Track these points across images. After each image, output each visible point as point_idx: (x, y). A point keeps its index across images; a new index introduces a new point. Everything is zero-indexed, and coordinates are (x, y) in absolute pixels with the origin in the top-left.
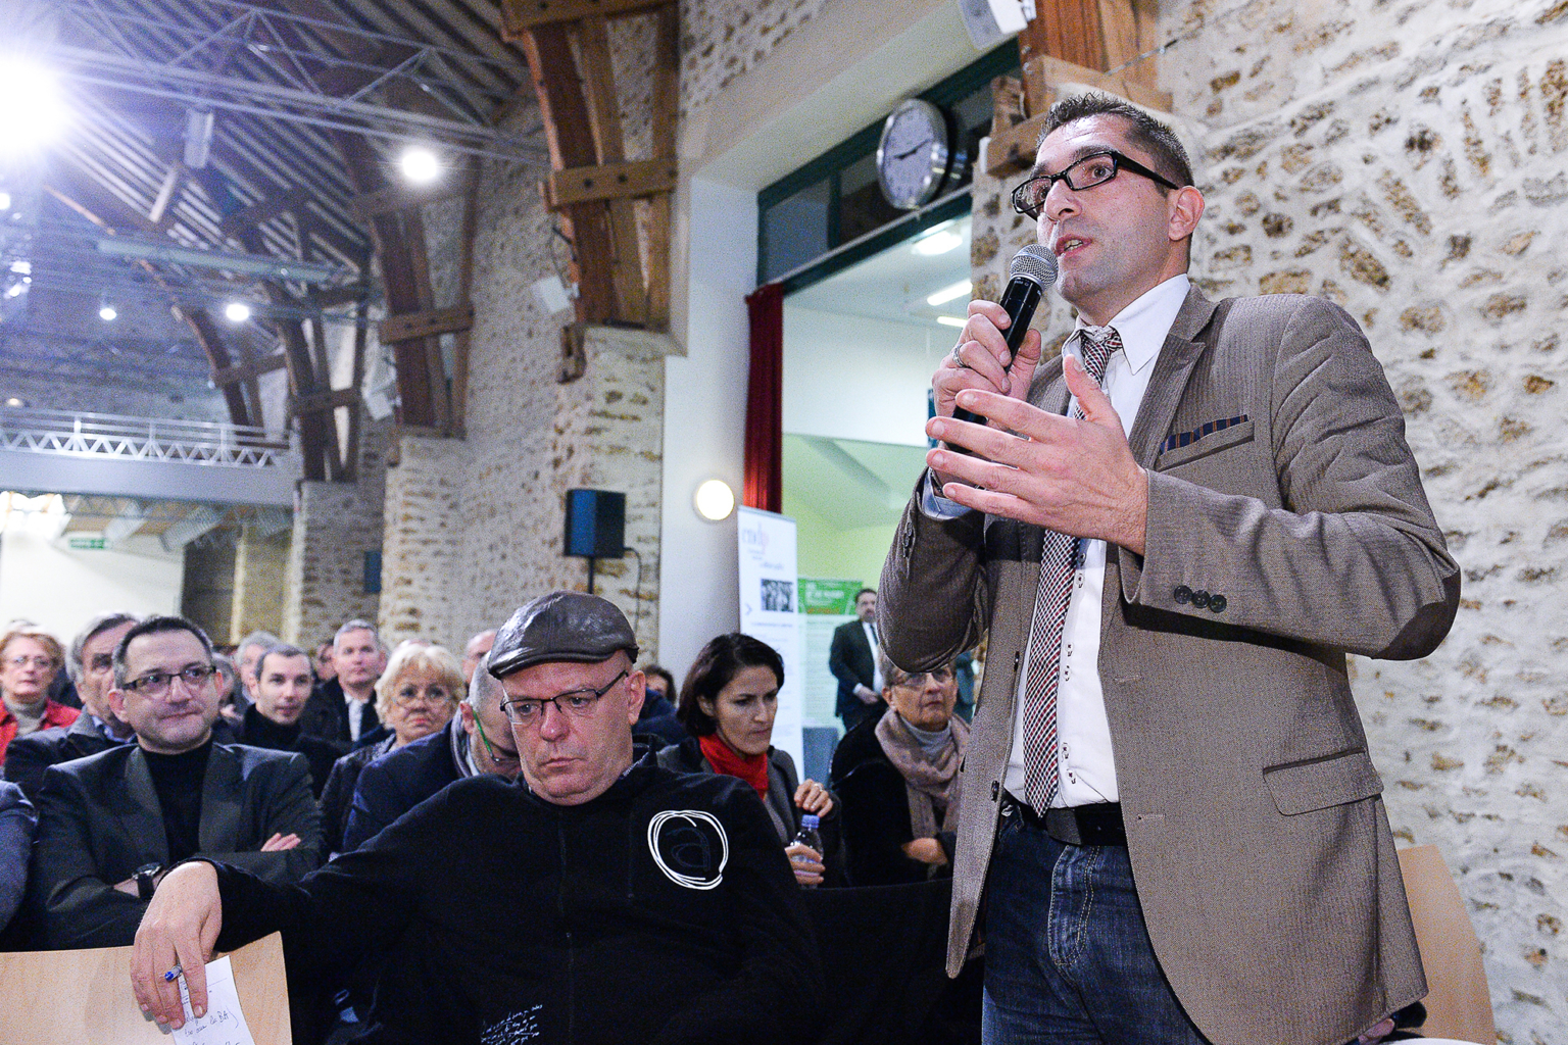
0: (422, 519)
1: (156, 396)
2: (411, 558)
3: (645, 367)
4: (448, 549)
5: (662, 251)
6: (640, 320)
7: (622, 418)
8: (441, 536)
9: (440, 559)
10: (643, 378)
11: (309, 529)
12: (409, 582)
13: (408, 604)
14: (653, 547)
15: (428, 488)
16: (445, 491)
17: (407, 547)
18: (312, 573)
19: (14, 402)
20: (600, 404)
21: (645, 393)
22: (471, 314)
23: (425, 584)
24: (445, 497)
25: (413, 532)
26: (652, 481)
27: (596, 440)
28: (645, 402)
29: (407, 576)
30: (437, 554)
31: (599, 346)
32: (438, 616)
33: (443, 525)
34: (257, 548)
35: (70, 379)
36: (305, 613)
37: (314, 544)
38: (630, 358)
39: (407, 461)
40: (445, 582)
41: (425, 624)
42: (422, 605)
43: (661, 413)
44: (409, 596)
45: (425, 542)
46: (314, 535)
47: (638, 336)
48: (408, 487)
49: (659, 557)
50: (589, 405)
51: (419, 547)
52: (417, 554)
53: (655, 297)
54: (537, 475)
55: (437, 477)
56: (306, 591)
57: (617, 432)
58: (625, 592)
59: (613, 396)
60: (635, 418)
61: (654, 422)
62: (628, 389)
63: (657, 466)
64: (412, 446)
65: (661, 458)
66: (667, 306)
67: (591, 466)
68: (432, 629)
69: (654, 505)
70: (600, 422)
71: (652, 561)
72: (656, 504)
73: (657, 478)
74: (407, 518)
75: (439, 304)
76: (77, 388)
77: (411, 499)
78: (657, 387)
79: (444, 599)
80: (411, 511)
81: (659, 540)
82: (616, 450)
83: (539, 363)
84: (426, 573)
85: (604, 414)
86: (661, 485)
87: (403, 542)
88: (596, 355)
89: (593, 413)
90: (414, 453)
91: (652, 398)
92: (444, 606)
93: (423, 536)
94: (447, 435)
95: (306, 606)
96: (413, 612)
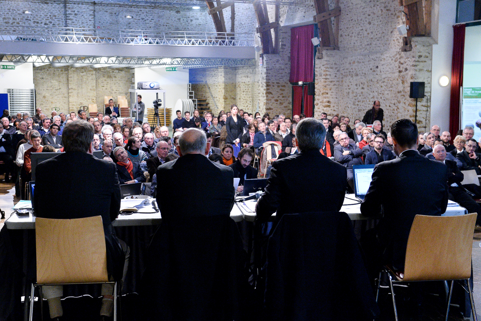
0: (330, 75)
1: (171, 11)
2: (328, 86)
3: (427, 48)
4: (337, 83)
5: (429, 14)
6: (424, 33)
7: (422, 62)
8: (336, 79)
9: (335, 86)
10: (427, 51)
11: (267, 70)
12: (327, 93)
13: (328, 100)
14: (429, 94)
15: (332, 66)
16: (336, 66)
17: (327, 83)
18: (269, 84)
19: (129, 17)
20: (417, 59)
21: (427, 55)
22: (340, 11)
23: (331, 94)
24: (336, 68)
25: (328, 79)
26: (429, 77)
27: (416, 68)
28: (427, 57)
29: (327, 92)
30: (334, 85)
31: (416, 44)
32: (335, 103)
33: (336, 76)
34: (228, 70)
35: (145, 7)
36: (267, 96)
37: (269, 75)
38: (424, 46)
39: (325, 58)
40: (337, 93)
41: (332, 106)
42: (331, 100)
43: (431, 60)
44: (327, 97)
45: (331, 82)
46: (269, 72)
47: (424, 39)
48: (326, 66)
49: (431, 97)
50: (414, 59)
51: (330, 83)
52: (329, 85)
53: (427, 26)
54: (377, 67)
55: (334, 62)
56: (267, 89)
57: (421, 65)
58: (423, 106)
59: (420, 56)
60: (425, 62)
61: (429, 62)
62: (423, 54)
63: (430, 73)
64: (326, 54)
65: (431, 71)
66: (430, 28)
67: (415, 74)
68: (334, 106)
69: (429, 83)
70: (417, 63)
71: (429, 97)
72: (430, 83)
73: (430, 76)
74: (327, 75)
75: (330, 8)
76: (147, 10)
77: (327, 69)
78: (430, 53)
79: (336, 98)
80: (328, 73)
81: (431, 92)
82: (420, 70)
83: (374, 34)
84: (332, 91)
85: (418, 61)
86: (431, 78)
87: (325, 82)
88: (416, 46)
89: (415, 61)
90: (328, 56)
91: (429, 56)
92: (337, 100)
93: (330, 80)
94: (334, 49)
95: (267, 94)
96: (329, 102)
